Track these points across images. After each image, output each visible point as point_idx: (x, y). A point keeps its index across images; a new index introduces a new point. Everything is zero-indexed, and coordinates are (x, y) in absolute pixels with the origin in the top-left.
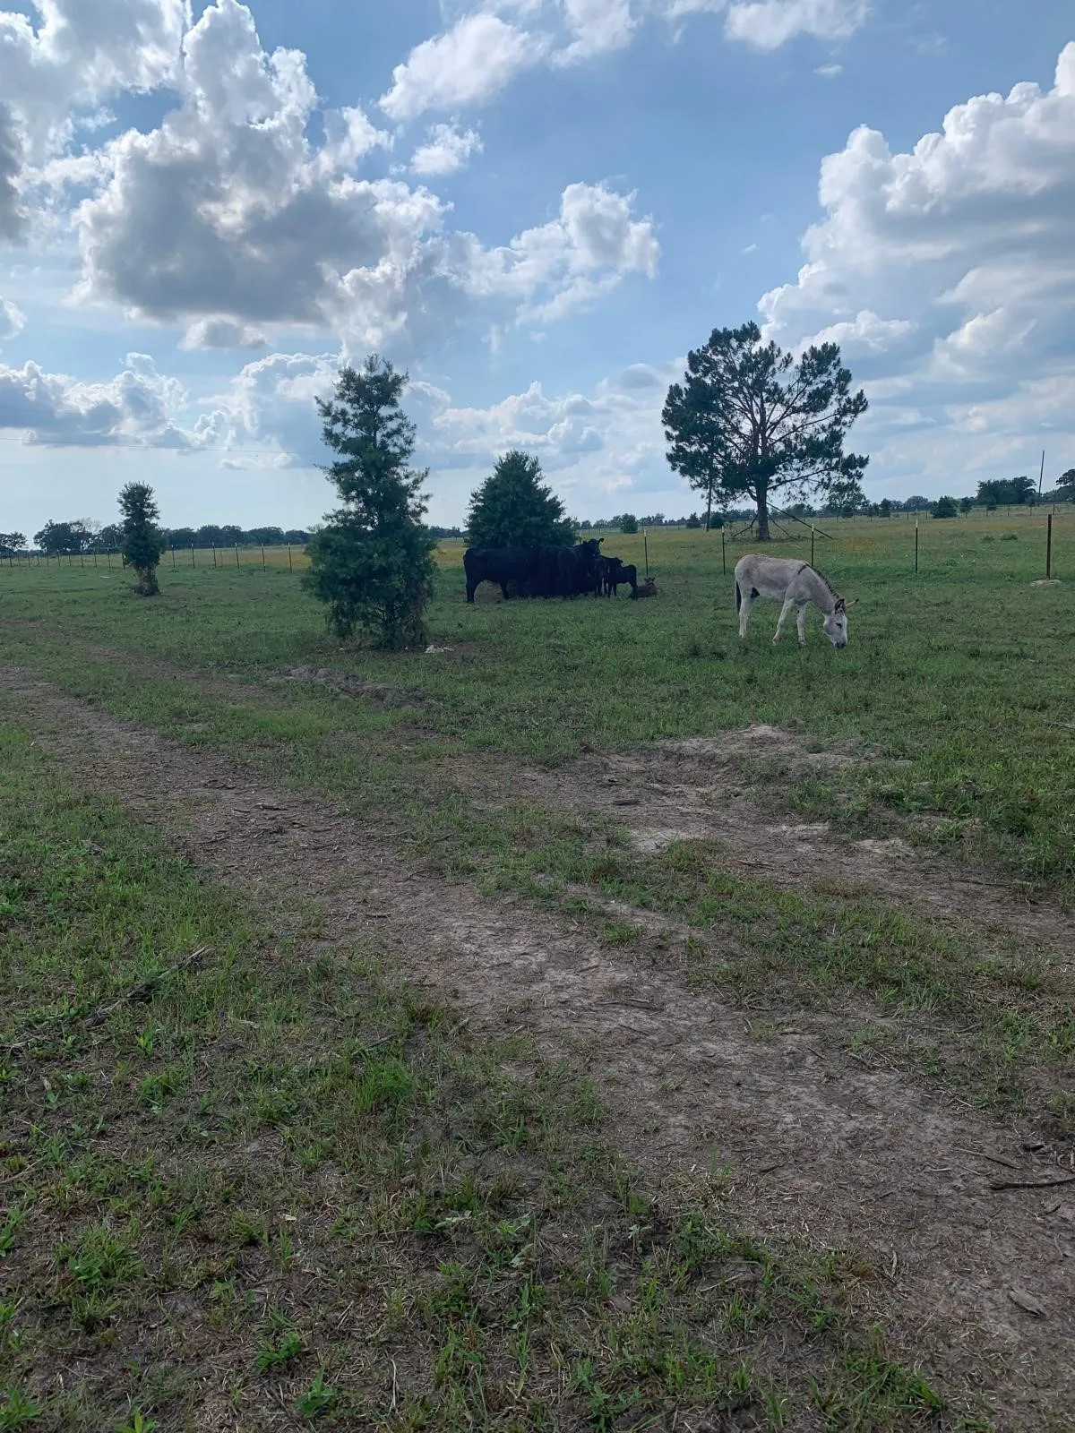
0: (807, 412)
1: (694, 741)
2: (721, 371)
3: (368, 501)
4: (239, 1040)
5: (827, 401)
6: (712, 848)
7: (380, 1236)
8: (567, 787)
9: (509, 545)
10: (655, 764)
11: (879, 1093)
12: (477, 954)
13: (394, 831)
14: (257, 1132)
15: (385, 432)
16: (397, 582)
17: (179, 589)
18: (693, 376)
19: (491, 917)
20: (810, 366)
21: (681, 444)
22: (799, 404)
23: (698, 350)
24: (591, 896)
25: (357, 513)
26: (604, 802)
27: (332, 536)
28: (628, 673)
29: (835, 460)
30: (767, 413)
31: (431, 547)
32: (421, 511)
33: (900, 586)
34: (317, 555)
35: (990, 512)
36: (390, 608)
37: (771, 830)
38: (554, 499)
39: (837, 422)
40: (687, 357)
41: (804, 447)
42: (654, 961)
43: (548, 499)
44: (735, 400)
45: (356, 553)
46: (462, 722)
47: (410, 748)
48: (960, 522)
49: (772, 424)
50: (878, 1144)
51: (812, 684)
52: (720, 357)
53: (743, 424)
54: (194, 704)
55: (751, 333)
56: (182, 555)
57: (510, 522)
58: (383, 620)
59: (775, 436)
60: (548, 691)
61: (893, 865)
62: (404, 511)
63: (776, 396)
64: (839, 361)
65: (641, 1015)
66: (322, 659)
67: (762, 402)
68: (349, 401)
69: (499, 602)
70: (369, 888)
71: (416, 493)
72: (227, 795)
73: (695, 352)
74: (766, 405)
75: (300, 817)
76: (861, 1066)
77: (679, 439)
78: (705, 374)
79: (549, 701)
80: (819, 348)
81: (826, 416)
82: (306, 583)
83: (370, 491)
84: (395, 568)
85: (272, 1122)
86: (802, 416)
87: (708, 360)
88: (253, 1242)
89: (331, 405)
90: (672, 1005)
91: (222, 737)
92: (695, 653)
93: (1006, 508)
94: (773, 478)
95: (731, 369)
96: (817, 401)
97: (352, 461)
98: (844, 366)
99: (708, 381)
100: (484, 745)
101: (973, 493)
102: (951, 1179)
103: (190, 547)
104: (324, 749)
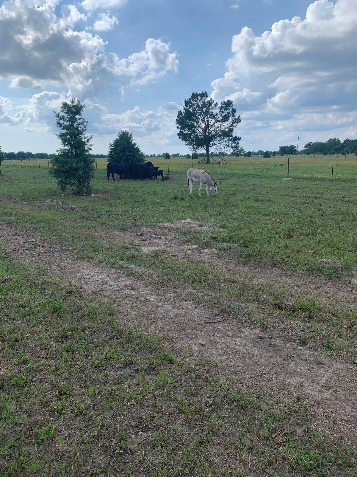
0: (222, 122)
1: (168, 223)
2: (195, 107)
3: (72, 146)
4: (17, 299)
5: (228, 119)
6: (163, 252)
7: (51, 338)
8: (127, 236)
9: (122, 162)
10: (156, 230)
11: (186, 306)
12: (90, 278)
13: (70, 248)
14: (21, 318)
15: (78, 123)
16: (81, 173)
17: (9, 173)
18: (185, 107)
19: (96, 270)
20: (223, 107)
21: (182, 130)
22: (219, 119)
23: (188, 100)
24: (125, 264)
25: (68, 150)
26: (137, 240)
27: (59, 157)
28: (154, 204)
29: (231, 138)
30: (210, 122)
31: (93, 162)
32: (89, 150)
33: (244, 179)
34: (54, 163)
35: (281, 156)
36: (79, 181)
37: (182, 247)
38: (137, 147)
39: (232, 125)
40: (184, 101)
41: (221, 133)
42: (139, 279)
43: (135, 147)
44: (199, 117)
45: (67, 163)
46: (98, 217)
47: (80, 225)
48: (272, 160)
49: (211, 125)
50: (181, 316)
51: (207, 208)
52: (195, 102)
53: (202, 125)
54: (11, 211)
55: (205, 95)
56: (10, 162)
57: (123, 154)
58: (77, 185)
59: (212, 129)
60: (127, 209)
61: (211, 255)
62: (84, 149)
63: (212, 116)
64: (232, 106)
65: (132, 291)
66: (55, 197)
67: (208, 118)
68: (65, 113)
69: (119, 180)
70: (61, 263)
71: (88, 144)
72: (19, 238)
73: (187, 100)
74: (209, 119)
75: (41, 244)
76: (184, 300)
77: (181, 128)
78: (190, 108)
79: (127, 211)
80: (226, 101)
81: (228, 123)
82: (50, 172)
83: (72, 143)
84: (80, 168)
85: (24, 317)
86: (220, 123)
87: (191, 103)
88: (17, 341)
89: (59, 114)
90: (141, 289)
91: (19, 221)
92: (176, 198)
93: (286, 155)
94: (211, 143)
95: (198, 106)
96: (226, 118)
97: (66, 133)
98: (234, 107)
99: (191, 110)
100: (103, 224)
101: (278, 150)
102: (196, 322)
103: (13, 159)
104: (52, 225)
